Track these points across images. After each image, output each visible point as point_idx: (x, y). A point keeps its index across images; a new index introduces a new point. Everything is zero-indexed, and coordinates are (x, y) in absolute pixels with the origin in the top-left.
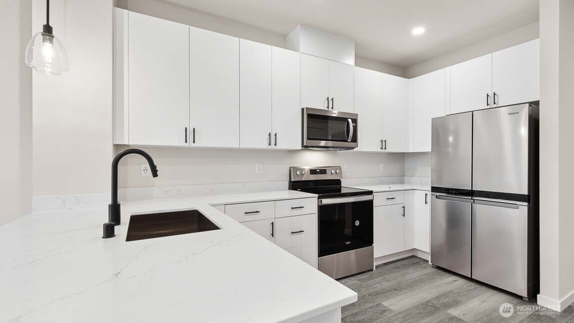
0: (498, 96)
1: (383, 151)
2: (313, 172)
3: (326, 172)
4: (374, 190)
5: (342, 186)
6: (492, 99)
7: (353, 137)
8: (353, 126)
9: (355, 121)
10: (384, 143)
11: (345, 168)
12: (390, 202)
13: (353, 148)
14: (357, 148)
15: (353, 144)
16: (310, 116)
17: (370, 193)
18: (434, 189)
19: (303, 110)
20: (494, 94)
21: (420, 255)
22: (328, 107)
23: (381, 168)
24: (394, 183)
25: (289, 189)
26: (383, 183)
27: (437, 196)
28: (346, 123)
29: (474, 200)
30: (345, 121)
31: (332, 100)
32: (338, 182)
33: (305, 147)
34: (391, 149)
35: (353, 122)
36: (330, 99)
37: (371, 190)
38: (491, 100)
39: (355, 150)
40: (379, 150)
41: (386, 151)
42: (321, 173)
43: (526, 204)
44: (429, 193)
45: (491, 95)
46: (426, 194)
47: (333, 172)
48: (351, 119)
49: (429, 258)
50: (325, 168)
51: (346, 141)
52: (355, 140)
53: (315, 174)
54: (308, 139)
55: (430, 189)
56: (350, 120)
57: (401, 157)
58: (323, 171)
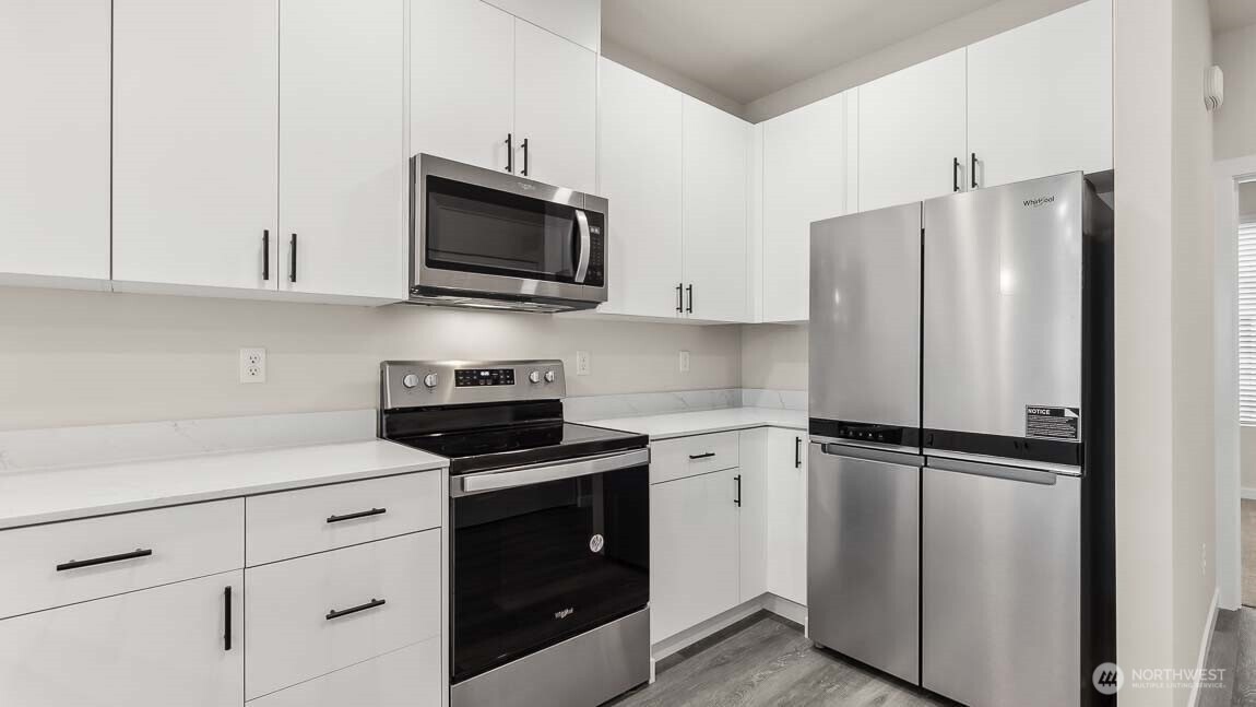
0: (982, 164)
1: (684, 315)
2: (467, 377)
3: (512, 378)
4: (652, 433)
5: (565, 419)
6: (966, 172)
7: (589, 267)
8: (592, 235)
9: (597, 219)
10: (685, 295)
11: (578, 367)
12: (701, 465)
13: (593, 304)
14: (604, 303)
15: (590, 292)
16: (436, 186)
17: (640, 442)
18: (817, 426)
19: (412, 162)
20: (974, 160)
21: (779, 610)
22: (509, 168)
23: (683, 366)
24: (714, 407)
25: (380, 436)
26: (684, 408)
27: (824, 445)
28: (571, 224)
29: (926, 456)
30: (570, 218)
31: (525, 146)
32: (554, 408)
33: (424, 294)
34: (705, 312)
35: (591, 223)
36: (517, 143)
37: (643, 432)
38: (965, 176)
39: (601, 308)
40: (672, 314)
41: (692, 316)
42: (496, 382)
43: (1077, 471)
44: (805, 436)
45: (965, 162)
46: (798, 440)
47: (535, 377)
48: (588, 213)
49: (804, 620)
50: (510, 367)
51: (571, 280)
52: (596, 276)
53: (475, 383)
54: (430, 263)
55: (807, 426)
56: (582, 218)
57: (733, 335)
58: (501, 376)
